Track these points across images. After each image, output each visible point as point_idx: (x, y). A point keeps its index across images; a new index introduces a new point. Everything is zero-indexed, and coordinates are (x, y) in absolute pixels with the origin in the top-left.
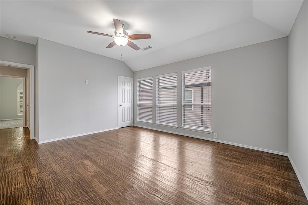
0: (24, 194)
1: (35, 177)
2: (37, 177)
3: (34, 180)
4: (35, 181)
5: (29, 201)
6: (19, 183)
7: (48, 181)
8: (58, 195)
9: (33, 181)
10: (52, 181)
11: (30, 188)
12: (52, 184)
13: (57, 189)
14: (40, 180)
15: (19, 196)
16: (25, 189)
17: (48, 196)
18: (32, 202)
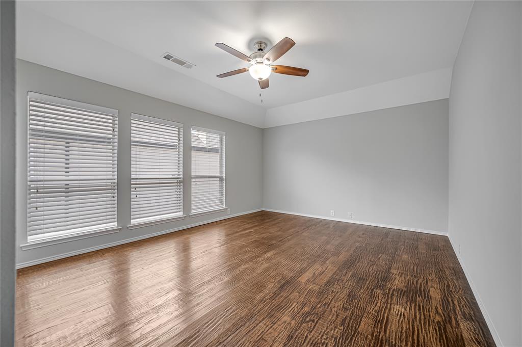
0: (398, 293)
1: (376, 308)
2: (374, 306)
3: (379, 304)
4: (379, 301)
5: (396, 283)
6: (399, 317)
7: (367, 290)
8: (373, 271)
9: (382, 304)
10: (364, 287)
11: (390, 296)
12: (368, 283)
13: (369, 276)
14: (373, 298)
15: (403, 295)
16: (394, 298)
17: (380, 276)
18: (394, 281)
